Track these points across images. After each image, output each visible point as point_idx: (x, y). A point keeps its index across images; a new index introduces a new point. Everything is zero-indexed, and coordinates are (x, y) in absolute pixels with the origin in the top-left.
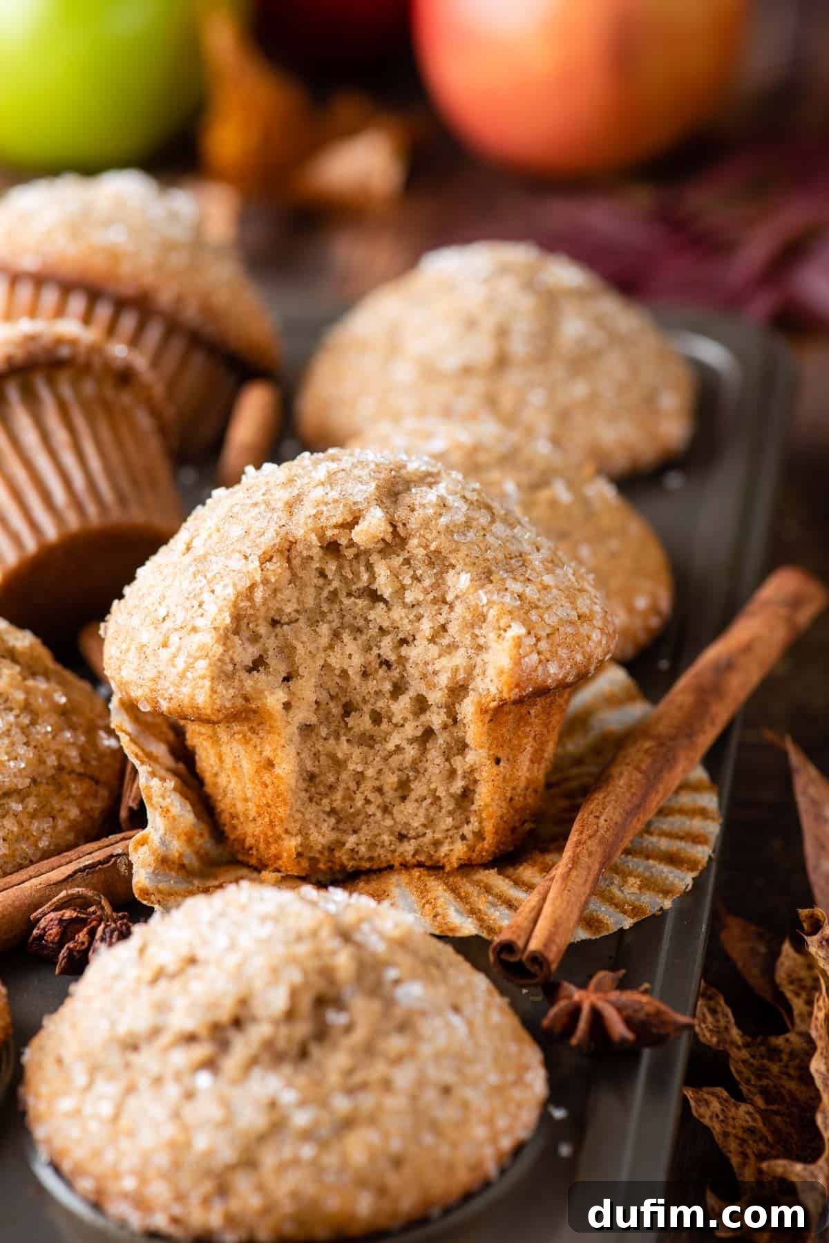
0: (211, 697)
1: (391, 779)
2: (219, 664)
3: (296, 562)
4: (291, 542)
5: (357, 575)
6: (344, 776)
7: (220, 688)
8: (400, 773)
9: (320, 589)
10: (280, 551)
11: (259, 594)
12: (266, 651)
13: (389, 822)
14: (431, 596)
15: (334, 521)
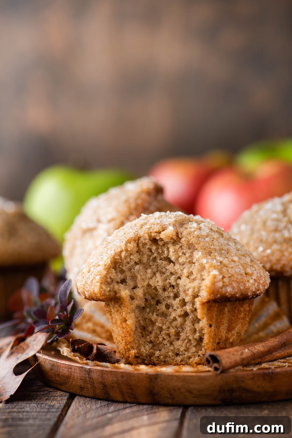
0: (100, 290)
1: (172, 331)
2: (105, 278)
3: (140, 245)
4: (139, 237)
5: (163, 252)
6: (155, 328)
7: (104, 287)
8: (176, 329)
9: (149, 256)
10: (135, 240)
11: (123, 254)
12: (126, 276)
13: (172, 348)
14: (188, 260)
15: (155, 230)
